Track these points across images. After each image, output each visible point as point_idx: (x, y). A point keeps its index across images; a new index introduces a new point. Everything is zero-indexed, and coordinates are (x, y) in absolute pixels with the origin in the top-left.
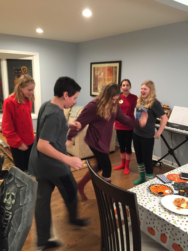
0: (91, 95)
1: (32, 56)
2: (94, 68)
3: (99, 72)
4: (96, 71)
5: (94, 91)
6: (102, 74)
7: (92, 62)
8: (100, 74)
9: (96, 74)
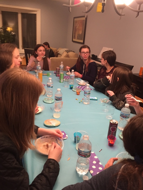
0: (73, 41)
1: (36, 11)
2: (75, 21)
3: (77, 24)
4: (76, 24)
5: (74, 38)
6: (78, 25)
7: (74, 17)
8: (77, 25)
9: (76, 25)
